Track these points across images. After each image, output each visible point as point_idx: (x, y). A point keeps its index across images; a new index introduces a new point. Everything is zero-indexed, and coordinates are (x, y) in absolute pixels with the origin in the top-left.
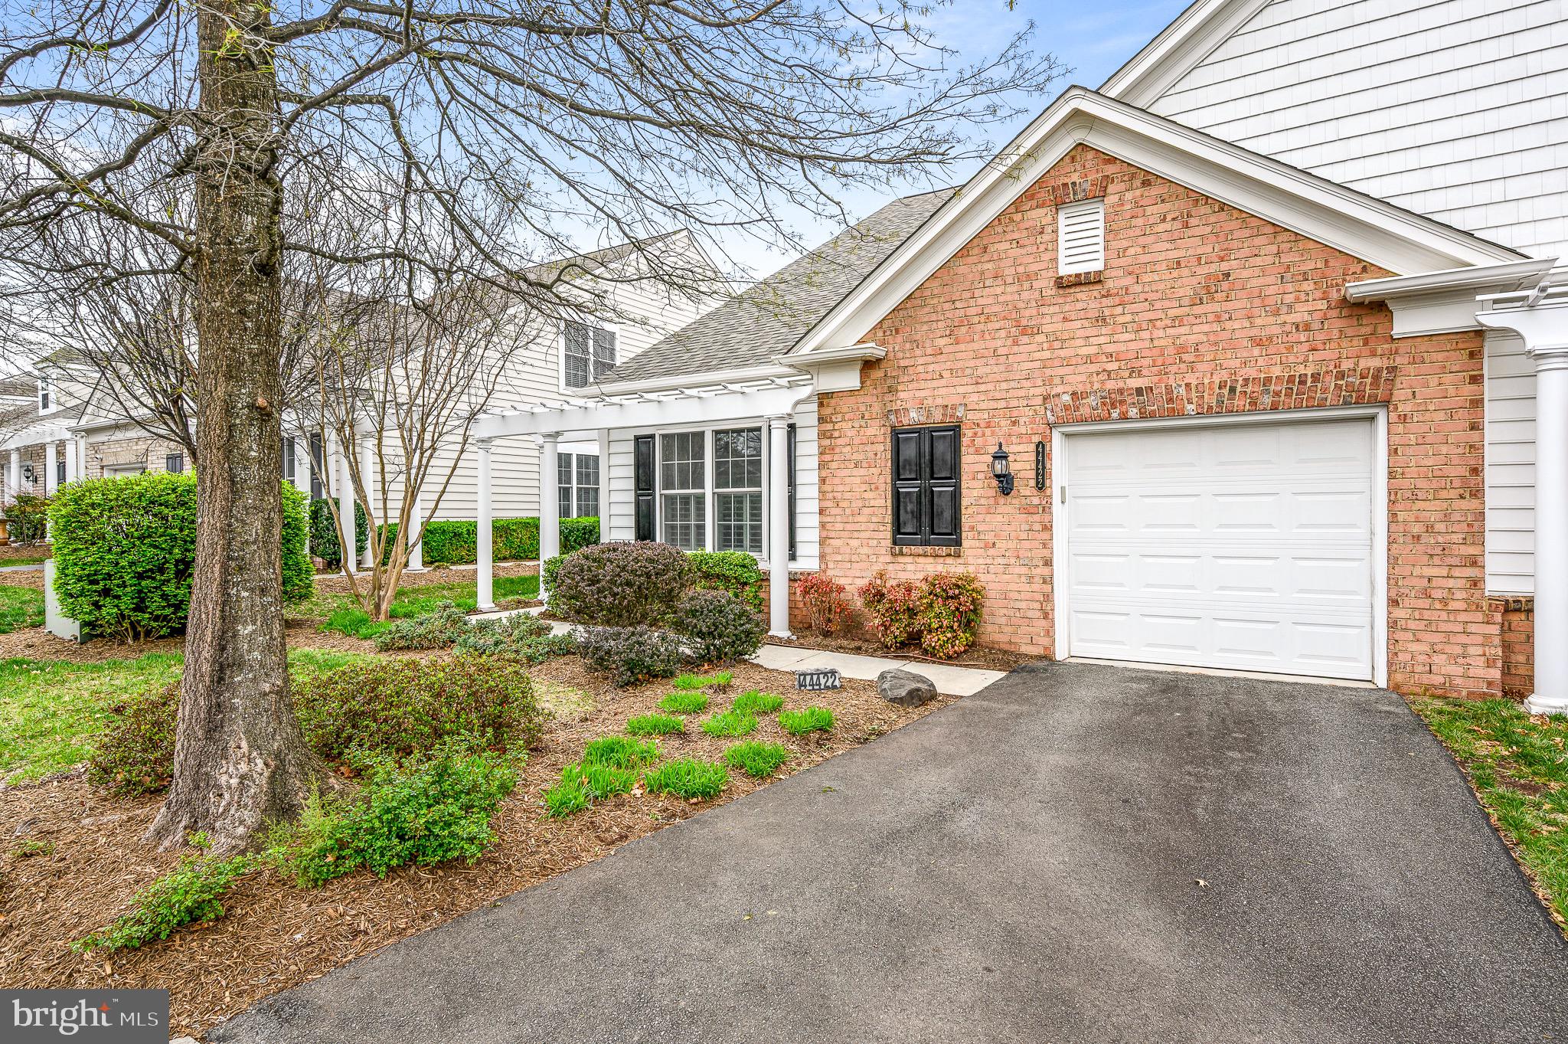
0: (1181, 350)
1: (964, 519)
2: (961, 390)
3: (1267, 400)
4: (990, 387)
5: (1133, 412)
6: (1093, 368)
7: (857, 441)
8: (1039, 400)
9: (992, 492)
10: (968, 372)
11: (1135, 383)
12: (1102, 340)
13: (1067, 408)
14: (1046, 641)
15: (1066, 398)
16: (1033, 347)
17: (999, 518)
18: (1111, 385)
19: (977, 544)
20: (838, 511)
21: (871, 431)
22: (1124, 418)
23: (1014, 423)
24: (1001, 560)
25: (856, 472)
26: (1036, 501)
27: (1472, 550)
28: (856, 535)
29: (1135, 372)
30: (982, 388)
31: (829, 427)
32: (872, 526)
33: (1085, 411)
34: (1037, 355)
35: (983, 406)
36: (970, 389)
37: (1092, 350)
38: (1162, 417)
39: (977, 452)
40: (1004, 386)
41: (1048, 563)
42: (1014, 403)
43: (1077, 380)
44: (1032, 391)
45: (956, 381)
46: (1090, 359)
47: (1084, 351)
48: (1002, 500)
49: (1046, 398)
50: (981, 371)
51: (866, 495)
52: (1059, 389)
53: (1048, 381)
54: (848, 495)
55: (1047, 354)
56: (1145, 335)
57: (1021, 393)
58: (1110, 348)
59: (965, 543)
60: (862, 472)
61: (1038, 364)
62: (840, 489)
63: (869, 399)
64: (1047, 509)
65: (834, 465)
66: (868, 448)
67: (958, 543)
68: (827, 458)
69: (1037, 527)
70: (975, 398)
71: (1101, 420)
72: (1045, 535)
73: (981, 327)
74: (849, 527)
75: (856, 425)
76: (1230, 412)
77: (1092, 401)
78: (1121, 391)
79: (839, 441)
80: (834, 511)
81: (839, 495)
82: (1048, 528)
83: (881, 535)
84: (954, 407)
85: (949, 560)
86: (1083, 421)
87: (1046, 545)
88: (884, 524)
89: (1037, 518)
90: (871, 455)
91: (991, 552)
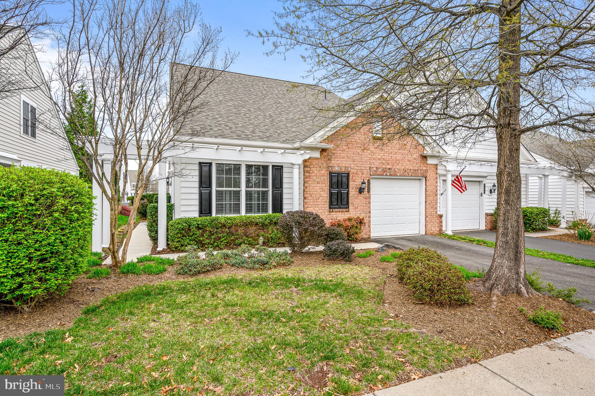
0: (396, 160)
1: (350, 202)
2: (349, 162)
3: (410, 174)
4: (357, 163)
5: (388, 174)
6: (380, 161)
7: (318, 175)
8: (368, 168)
9: (357, 193)
10: (351, 158)
11: (388, 167)
12: (382, 155)
13: (375, 171)
14: (368, 234)
15: (375, 168)
16: (367, 154)
17: (359, 200)
18: (383, 166)
19: (353, 208)
20: (311, 198)
21: (323, 172)
22: (386, 175)
23: (363, 174)
24: (359, 212)
25: (318, 185)
26: (367, 195)
27: (436, 206)
28: (317, 206)
29: (388, 164)
30: (355, 163)
31: (309, 169)
32: (323, 203)
33: (379, 172)
34: (368, 156)
35: (355, 168)
36: (352, 163)
37: (380, 157)
38: (394, 176)
39: (353, 181)
40: (360, 163)
41: (370, 212)
42: (363, 168)
43: (377, 164)
44: (367, 166)
45: (348, 160)
46: (379, 159)
47: (379, 157)
48: (359, 195)
49: (370, 168)
50: (355, 158)
51: (321, 193)
52: (373, 166)
53: (370, 163)
54: (315, 193)
55: (370, 156)
56: (390, 155)
57: (364, 166)
58: (383, 157)
59: (350, 208)
60: (320, 185)
61: (368, 158)
62: (312, 190)
63: (322, 161)
64: (370, 198)
65: (310, 182)
66: (322, 177)
67: (348, 208)
68: (308, 180)
69: (368, 203)
70: (353, 165)
71: (382, 175)
72: (369, 205)
73: (355, 145)
74: (315, 203)
75: (318, 169)
76: (405, 176)
77: (380, 170)
78: (386, 168)
79: (312, 174)
80: (310, 198)
81: (312, 193)
82: (370, 203)
83: (326, 206)
84: (348, 167)
85: (346, 213)
86: (378, 175)
87: (369, 208)
88: (326, 202)
89: (368, 200)
90: (322, 180)
91: (357, 210)
